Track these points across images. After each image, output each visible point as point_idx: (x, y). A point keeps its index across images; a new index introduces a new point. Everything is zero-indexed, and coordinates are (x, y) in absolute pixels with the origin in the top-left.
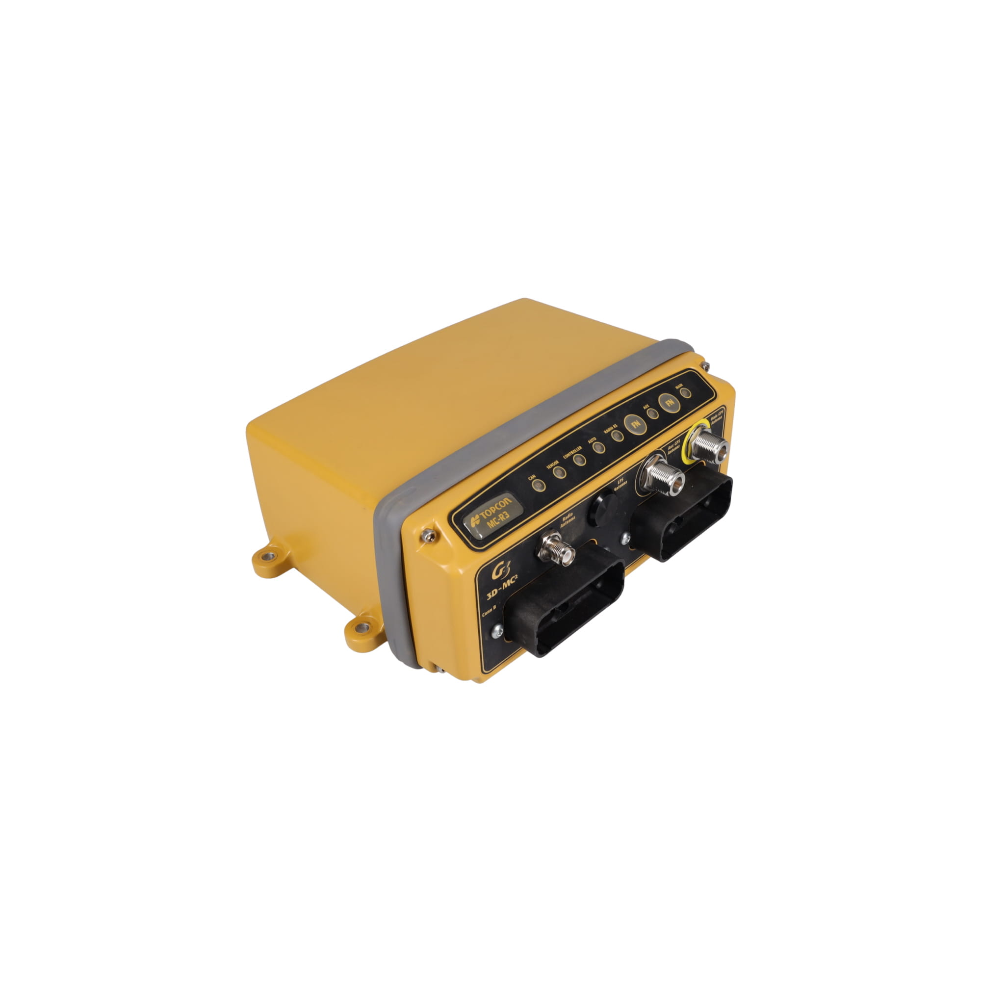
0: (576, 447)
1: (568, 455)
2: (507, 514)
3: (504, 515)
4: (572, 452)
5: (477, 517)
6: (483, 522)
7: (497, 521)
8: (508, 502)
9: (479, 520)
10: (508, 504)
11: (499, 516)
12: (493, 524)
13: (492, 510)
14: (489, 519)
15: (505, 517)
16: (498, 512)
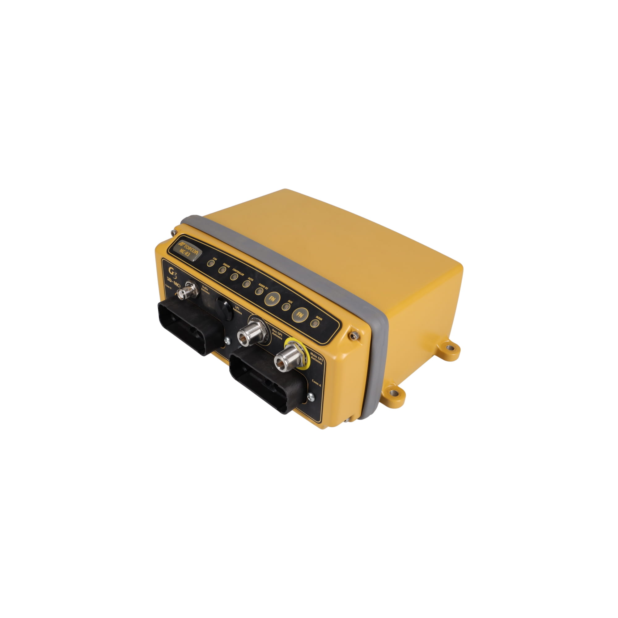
0: (242, 272)
1: (235, 270)
2: (189, 255)
3: (188, 254)
4: (238, 271)
5: (184, 244)
6: (183, 247)
7: (184, 252)
8: (196, 253)
9: (182, 245)
10: (195, 253)
11: (187, 252)
12: (182, 251)
13: (190, 248)
14: (185, 249)
15: (187, 255)
16: (189, 251)
